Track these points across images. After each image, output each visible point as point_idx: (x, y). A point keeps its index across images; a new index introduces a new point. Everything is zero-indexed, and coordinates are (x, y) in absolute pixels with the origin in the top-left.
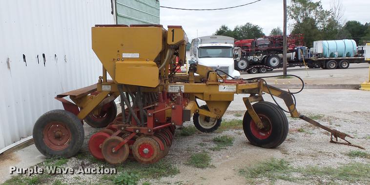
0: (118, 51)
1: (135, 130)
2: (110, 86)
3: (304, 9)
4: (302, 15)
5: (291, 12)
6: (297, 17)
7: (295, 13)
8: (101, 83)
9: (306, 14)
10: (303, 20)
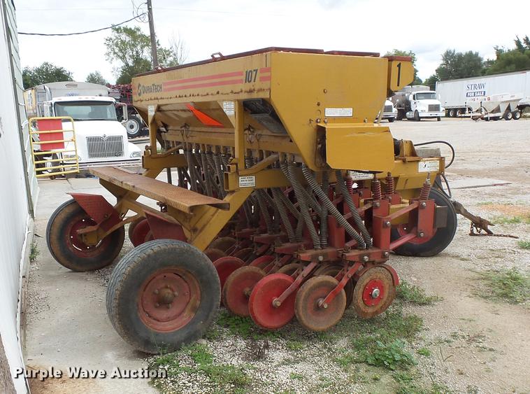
0: (319, 104)
1: (361, 257)
2: (254, 177)
3: (133, 45)
4: (131, 54)
5: (115, 47)
6: (124, 56)
7: (121, 50)
8: (237, 173)
9: (137, 52)
10: (134, 62)
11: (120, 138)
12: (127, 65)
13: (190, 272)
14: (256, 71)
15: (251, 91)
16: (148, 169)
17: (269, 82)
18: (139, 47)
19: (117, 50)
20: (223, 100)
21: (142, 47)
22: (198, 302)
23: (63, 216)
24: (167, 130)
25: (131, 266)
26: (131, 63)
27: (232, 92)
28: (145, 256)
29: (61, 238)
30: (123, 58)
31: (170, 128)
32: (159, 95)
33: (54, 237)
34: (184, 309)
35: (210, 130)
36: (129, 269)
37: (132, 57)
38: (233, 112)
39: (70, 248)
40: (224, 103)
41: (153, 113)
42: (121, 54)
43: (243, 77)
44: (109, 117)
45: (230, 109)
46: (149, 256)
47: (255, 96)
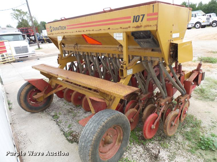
0: (171, 32)
2: (132, 70)
3: (20, 15)
4: (20, 18)
5: (14, 16)
6: (18, 18)
7: (16, 17)
8: (127, 69)
9: (22, 17)
10: (22, 20)
11: (26, 46)
12: (19, 21)
13: (118, 125)
14: (144, 15)
15: (138, 27)
16: (60, 65)
17: (156, 21)
18: (22, 15)
19: (15, 16)
20: (114, 32)
21: (24, 16)
22: (122, 137)
23: (24, 91)
24: (64, 46)
25: (96, 135)
26: (21, 21)
27: (121, 28)
28: (102, 127)
29: (25, 100)
30: (18, 19)
31: (66, 45)
32: (64, 31)
33: (22, 101)
34: (116, 142)
35: (92, 46)
36: (94, 137)
37: (21, 19)
38: (122, 39)
39: (30, 104)
40: (115, 34)
41: (61, 40)
42: (17, 18)
43: (132, 19)
44: (20, 39)
45: (119, 37)
46: (103, 126)
47: (142, 29)
